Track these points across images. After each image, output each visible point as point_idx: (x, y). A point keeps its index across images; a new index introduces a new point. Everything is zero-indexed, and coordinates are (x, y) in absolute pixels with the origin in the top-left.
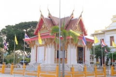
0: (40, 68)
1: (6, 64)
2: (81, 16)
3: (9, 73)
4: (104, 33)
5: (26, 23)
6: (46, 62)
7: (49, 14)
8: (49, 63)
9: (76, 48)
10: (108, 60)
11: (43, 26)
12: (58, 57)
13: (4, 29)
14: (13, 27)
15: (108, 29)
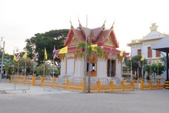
0: (68, 81)
1: (37, 76)
2: (112, 27)
3: (39, 85)
4: (141, 42)
5: (56, 31)
6: (76, 75)
7: (80, 25)
8: (79, 75)
9: (106, 61)
10: (144, 73)
11: (73, 38)
12: (88, 70)
13: (33, 38)
14: (43, 35)
15: (146, 39)
